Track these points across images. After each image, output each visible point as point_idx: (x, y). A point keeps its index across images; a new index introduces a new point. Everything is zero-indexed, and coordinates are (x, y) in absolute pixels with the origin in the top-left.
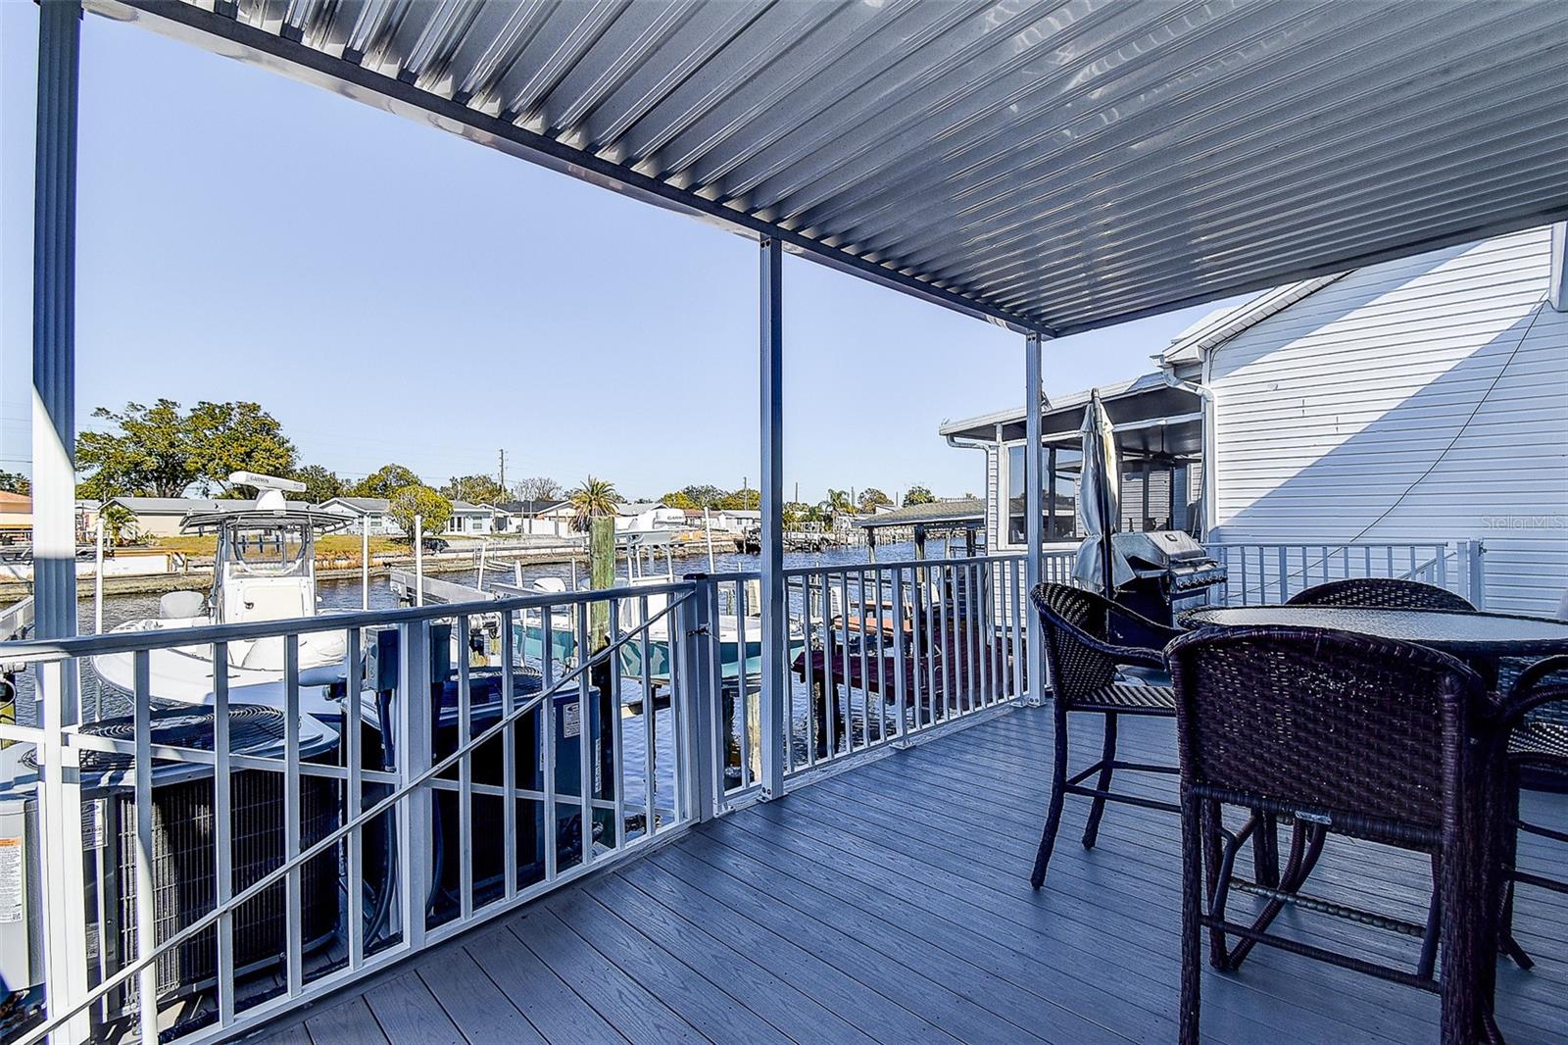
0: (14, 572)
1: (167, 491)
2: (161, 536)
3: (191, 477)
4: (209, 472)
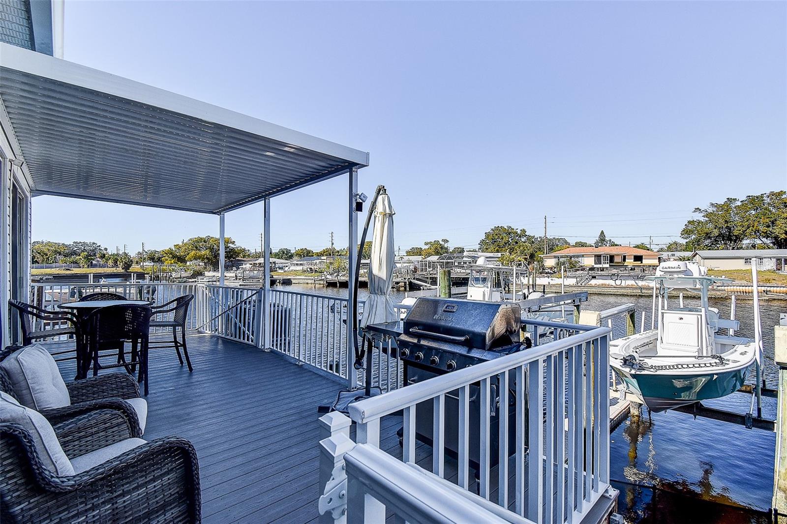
0: (636, 283)
1: (728, 246)
2: (716, 269)
3: (738, 239)
4: (747, 234)
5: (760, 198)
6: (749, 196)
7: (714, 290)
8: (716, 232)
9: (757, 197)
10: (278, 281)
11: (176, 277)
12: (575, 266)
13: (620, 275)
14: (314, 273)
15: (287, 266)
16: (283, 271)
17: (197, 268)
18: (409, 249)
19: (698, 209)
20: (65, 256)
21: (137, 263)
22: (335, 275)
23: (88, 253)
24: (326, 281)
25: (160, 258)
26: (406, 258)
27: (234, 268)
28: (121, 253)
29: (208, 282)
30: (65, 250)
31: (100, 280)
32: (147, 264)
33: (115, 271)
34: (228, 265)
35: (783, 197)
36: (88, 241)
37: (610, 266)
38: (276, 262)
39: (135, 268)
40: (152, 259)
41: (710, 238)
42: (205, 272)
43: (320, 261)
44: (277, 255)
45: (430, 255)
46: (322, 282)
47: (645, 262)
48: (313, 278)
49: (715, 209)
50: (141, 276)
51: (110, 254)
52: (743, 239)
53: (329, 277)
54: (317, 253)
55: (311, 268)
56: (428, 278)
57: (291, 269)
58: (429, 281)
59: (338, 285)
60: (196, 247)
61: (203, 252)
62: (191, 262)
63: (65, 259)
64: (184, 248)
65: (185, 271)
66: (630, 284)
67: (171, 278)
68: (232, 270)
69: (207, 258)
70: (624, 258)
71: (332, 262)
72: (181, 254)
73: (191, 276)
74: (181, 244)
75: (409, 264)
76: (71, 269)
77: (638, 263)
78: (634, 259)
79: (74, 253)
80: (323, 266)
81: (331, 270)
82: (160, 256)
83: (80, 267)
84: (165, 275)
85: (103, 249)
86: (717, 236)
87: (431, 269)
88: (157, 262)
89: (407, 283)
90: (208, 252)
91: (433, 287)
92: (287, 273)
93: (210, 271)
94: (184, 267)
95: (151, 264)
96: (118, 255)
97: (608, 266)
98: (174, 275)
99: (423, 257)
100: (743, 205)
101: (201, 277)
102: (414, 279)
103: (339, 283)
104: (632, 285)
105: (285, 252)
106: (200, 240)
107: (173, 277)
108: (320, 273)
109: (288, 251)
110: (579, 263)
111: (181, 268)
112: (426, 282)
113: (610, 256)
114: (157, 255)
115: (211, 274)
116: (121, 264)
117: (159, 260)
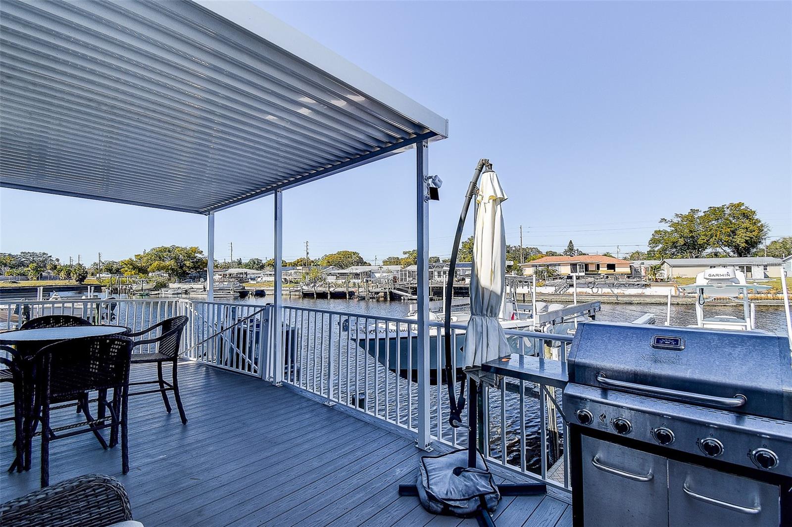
0: (612, 291)
1: (693, 255)
2: (684, 277)
3: (703, 247)
4: (711, 243)
5: (721, 210)
6: (711, 207)
7: (685, 297)
8: (681, 242)
9: (718, 208)
10: (250, 293)
11: (136, 289)
12: (553, 275)
13: (597, 283)
14: (288, 284)
15: (259, 277)
16: (255, 282)
17: (160, 280)
18: (386, 258)
19: (663, 220)
20: (11, 268)
21: (92, 274)
22: (311, 285)
23: (38, 264)
24: (302, 292)
25: (119, 269)
26: (385, 267)
27: (202, 280)
28: (74, 263)
29: (173, 294)
30: (11, 261)
31: (51, 293)
32: (104, 275)
33: (68, 284)
34: (195, 276)
35: (742, 208)
36: (37, 251)
37: (586, 274)
38: (248, 273)
39: (90, 280)
40: (110, 270)
41: (676, 247)
42: (170, 284)
43: (296, 271)
44: (247, 266)
45: (409, 264)
46: (297, 293)
47: (618, 270)
48: (288, 289)
49: (679, 219)
50: (98, 289)
51: (62, 265)
52: (706, 248)
53: (305, 288)
54: (291, 263)
55: (286, 279)
56: (408, 288)
57: (264, 279)
58: (410, 291)
59: (315, 296)
60: (160, 258)
61: (167, 263)
62: (154, 273)
63: (11, 271)
64: (146, 258)
65: (147, 282)
66: (606, 292)
67: (131, 290)
68: (199, 281)
69: (172, 269)
70: (598, 267)
71: (308, 272)
72: (143, 264)
73: (154, 288)
74: (143, 254)
75: (389, 274)
76: (18, 282)
77: (612, 271)
78: (607, 267)
79: (22, 264)
80: (299, 277)
81: (307, 280)
82: (119, 267)
83: (28, 280)
84: (124, 287)
85: (54, 259)
86: (683, 245)
87: (411, 279)
88: (116, 273)
89: (388, 293)
90: (173, 262)
91: (414, 296)
92: (260, 284)
93: (175, 282)
94: (146, 278)
95: (108, 276)
96: (71, 266)
97: (583, 274)
98: (135, 287)
99: (402, 266)
100: (705, 215)
101: (165, 289)
102: (395, 289)
103: (316, 293)
104: (608, 293)
105: (256, 263)
106: (165, 250)
107: (134, 289)
108: (295, 283)
109: (259, 261)
110: (557, 272)
111: (143, 279)
112: (407, 292)
113: (585, 265)
114: (115, 266)
115: (176, 285)
116: (75, 275)
117: (118, 271)
